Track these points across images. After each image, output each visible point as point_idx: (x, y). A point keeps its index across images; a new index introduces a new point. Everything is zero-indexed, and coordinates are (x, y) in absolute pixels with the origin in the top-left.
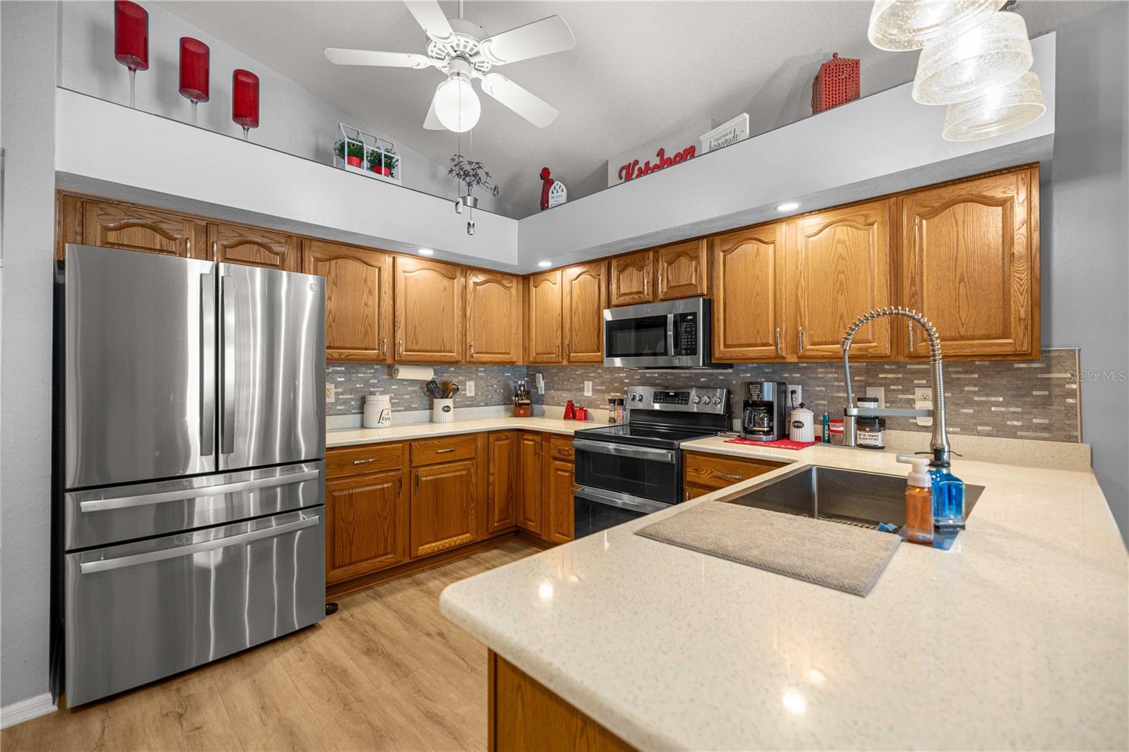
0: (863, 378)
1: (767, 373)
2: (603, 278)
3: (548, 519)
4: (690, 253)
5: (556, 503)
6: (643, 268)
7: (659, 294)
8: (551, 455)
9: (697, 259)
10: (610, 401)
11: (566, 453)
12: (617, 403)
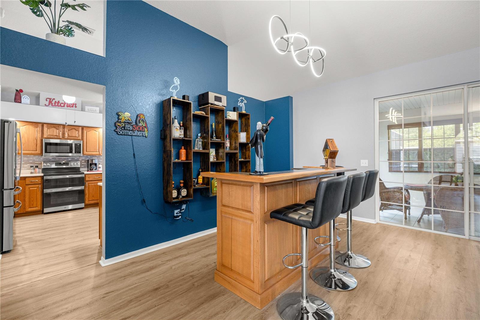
2: (39, 129)
3: (24, 205)
4: (76, 129)
5: (30, 198)
6: (58, 129)
7: (64, 137)
8: (25, 184)
9: (78, 131)
10: (31, 167)
11: (36, 182)
12: (34, 167)
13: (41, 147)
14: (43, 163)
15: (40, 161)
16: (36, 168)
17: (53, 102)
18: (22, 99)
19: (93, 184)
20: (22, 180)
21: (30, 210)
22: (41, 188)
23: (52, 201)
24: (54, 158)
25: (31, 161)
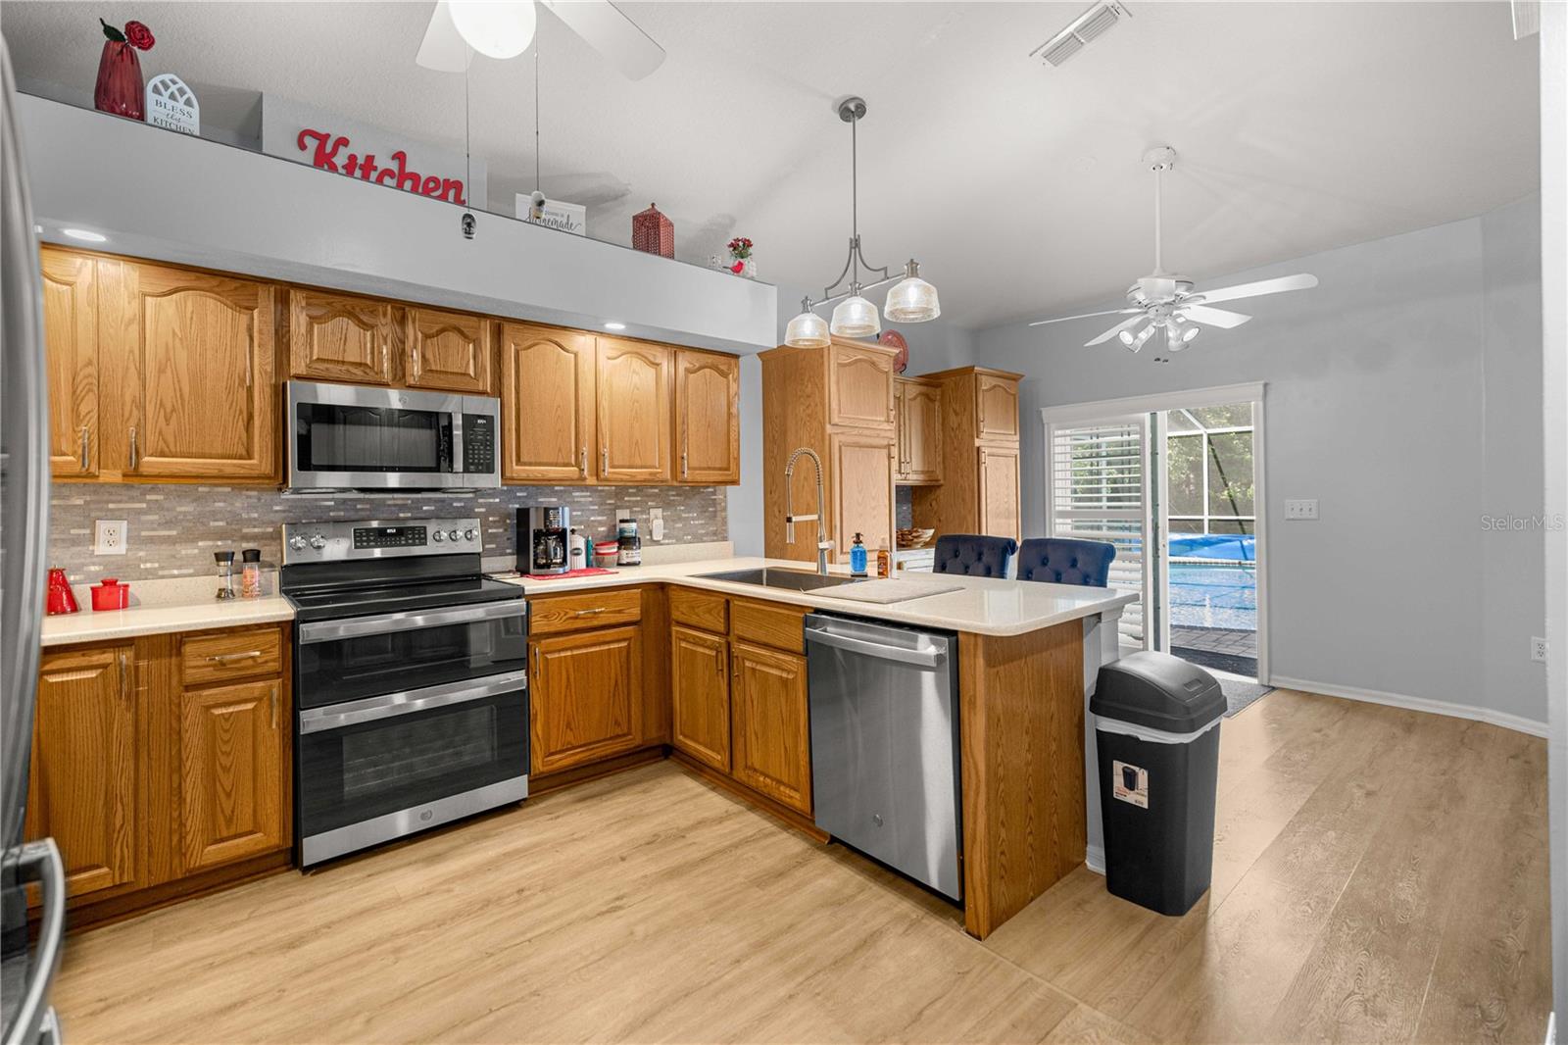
0: (612, 502)
1: (520, 497)
2: (263, 317)
3: (175, 826)
4: (465, 330)
5: (211, 778)
6: (371, 327)
7: (404, 375)
8: (180, 681)
9: (477, 343)
10: (220, 557)
11: (250, 662)
12: (239, 557)
13: (276, 431)
14: (290, 536)
15: (272, 523)
16: (248, 571)
17: (341, 159)
18: (150, 98)
19: (569, 653)
20: (159, 656)
21: (214, 854)
22: (284, 704)
23: (356, 779)
24: (345, 501)
25: (221, 524)
